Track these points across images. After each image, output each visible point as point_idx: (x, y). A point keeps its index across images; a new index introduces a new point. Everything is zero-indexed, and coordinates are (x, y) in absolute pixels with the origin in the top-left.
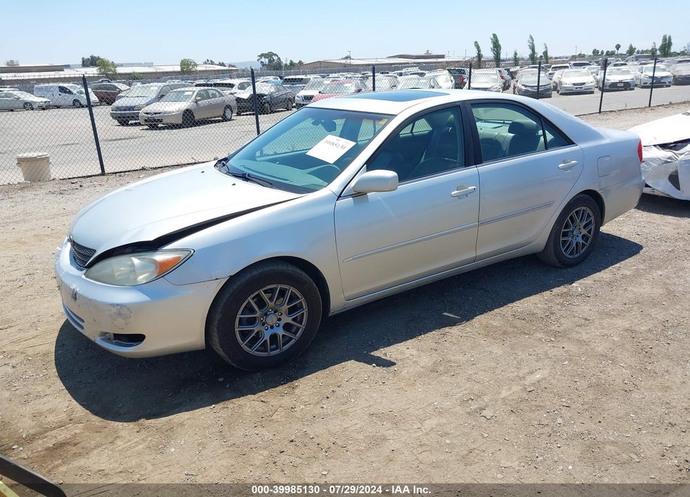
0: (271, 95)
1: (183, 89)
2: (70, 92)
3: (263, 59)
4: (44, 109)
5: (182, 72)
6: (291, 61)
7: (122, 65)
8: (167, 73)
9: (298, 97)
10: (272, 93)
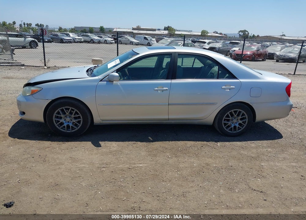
0: (219, 48)
1: (178, 42)
2: (147, 39)
3: (241, 33)
4: (137, 45)
5: (201, 35)
6: (254, 35)
7: (177, 31)
8: (195, 35)
9: (231, 50)
10: (220, 47)
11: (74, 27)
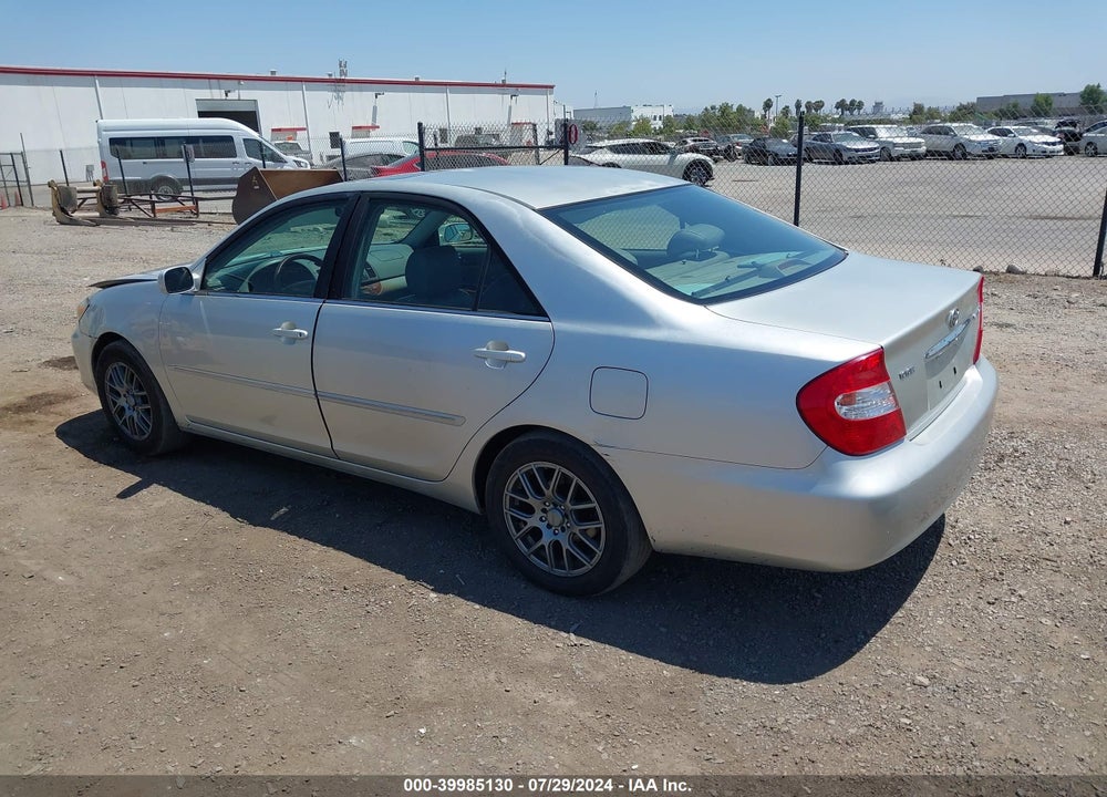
11: (975, 101)
